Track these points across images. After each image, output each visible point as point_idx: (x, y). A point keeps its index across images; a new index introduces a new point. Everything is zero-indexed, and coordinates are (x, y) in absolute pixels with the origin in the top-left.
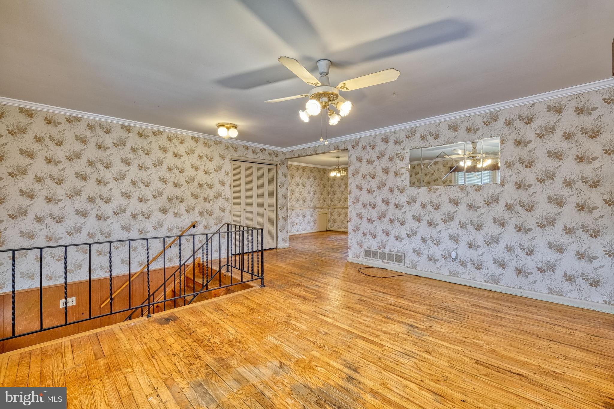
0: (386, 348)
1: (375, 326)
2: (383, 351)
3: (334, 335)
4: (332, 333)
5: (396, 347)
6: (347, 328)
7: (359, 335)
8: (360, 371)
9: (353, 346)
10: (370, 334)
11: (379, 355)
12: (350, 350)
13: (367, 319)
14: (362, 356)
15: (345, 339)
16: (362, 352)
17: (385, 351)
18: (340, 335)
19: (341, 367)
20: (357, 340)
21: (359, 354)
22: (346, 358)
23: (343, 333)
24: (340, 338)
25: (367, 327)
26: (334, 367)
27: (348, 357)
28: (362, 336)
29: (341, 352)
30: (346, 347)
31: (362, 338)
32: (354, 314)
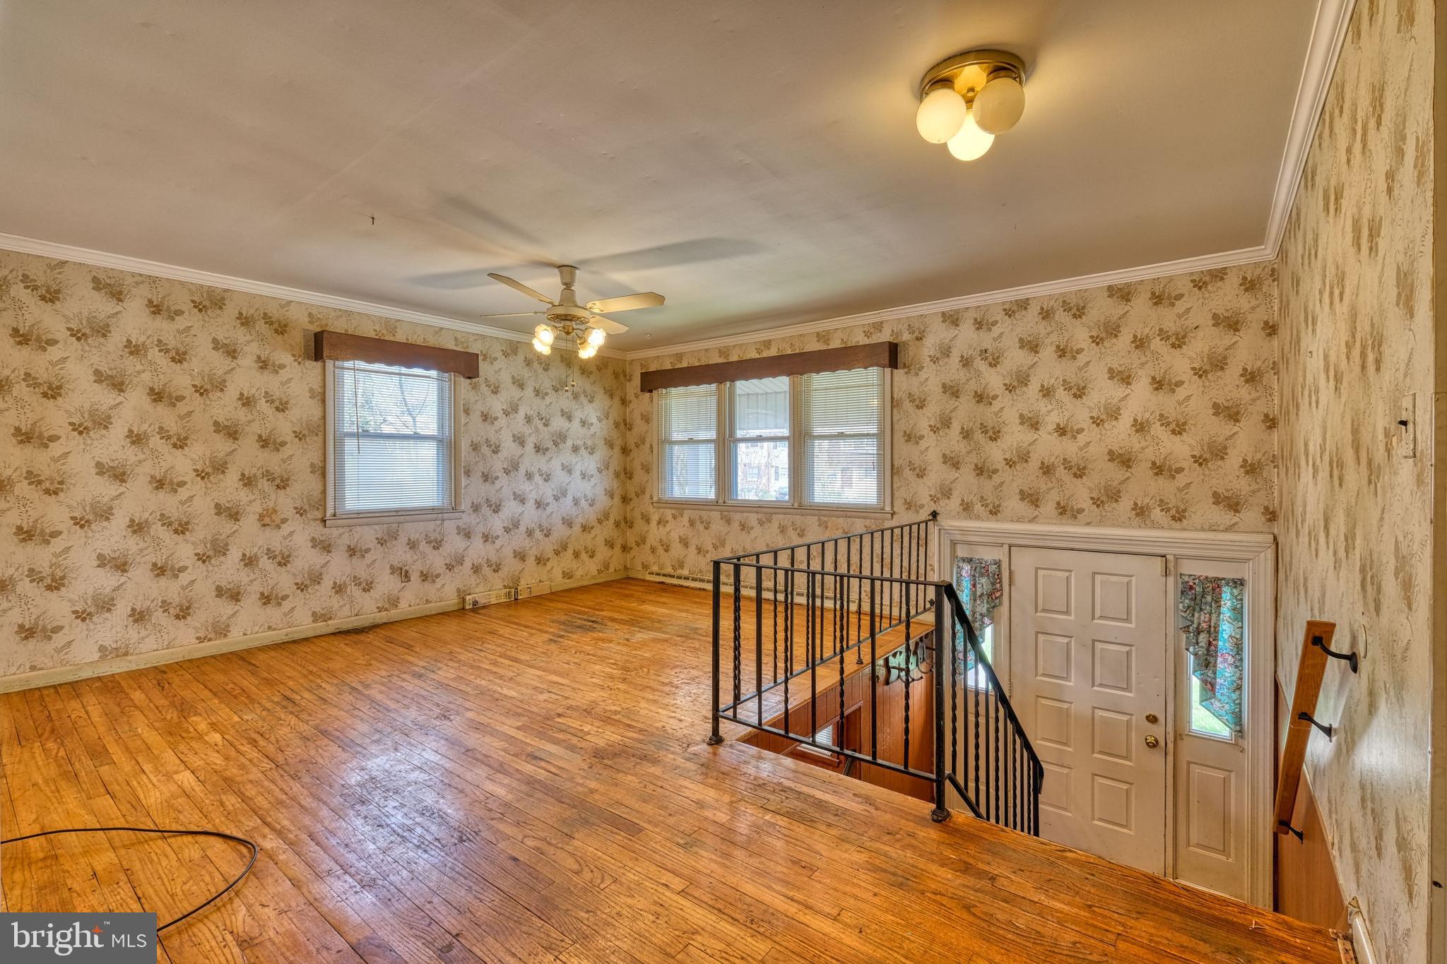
24: (549, 659)
28: (517, 662)
31: (519, 660)
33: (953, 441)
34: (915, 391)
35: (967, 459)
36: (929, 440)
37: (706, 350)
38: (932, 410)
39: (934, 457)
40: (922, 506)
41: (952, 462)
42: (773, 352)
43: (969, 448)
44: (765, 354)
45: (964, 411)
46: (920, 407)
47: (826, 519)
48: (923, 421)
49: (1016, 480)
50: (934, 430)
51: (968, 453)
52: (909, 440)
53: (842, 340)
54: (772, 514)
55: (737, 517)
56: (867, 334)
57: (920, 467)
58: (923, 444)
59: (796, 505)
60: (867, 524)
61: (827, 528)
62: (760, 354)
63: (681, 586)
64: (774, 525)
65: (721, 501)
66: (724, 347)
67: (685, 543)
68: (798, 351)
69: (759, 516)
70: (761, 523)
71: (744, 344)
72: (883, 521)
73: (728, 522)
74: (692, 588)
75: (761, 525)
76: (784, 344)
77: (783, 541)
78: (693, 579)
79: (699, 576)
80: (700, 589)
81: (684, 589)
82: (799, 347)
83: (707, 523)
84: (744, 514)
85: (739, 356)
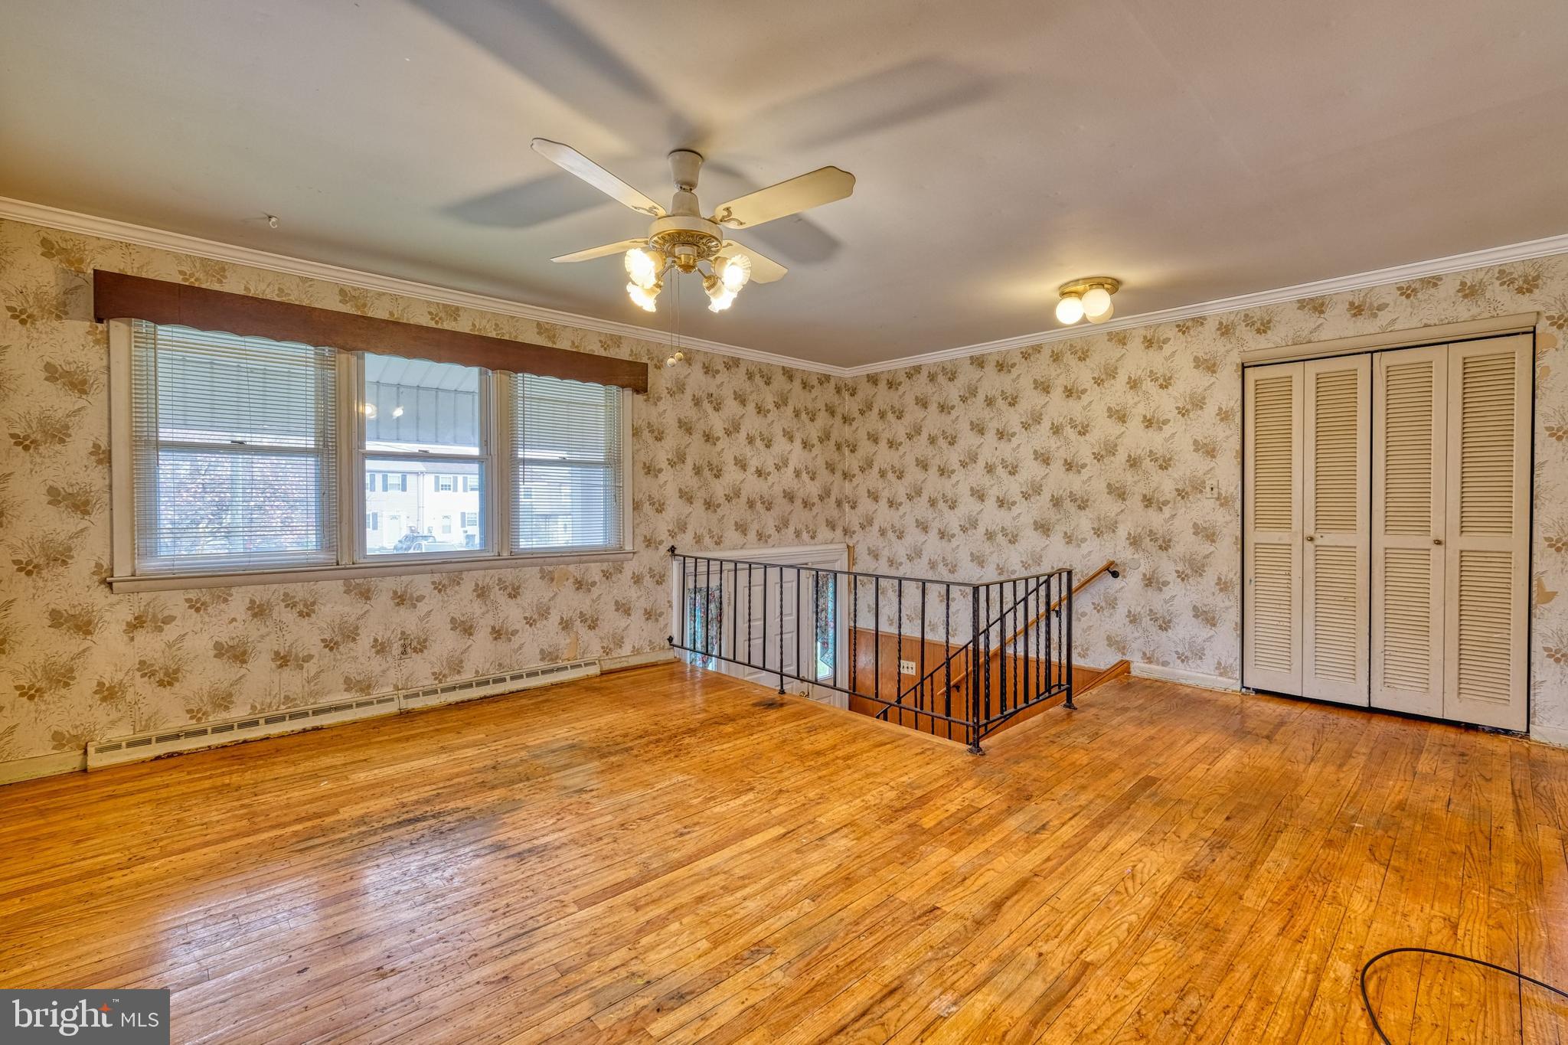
33: (686, 476)
34: (654, 420)
35: (699, 494)
36: (667, 475)
37: (304, 280)
38: (670, 442)
39: (671, 492)
40: (661, 542)
41: (687, 496)
42: (463, 326)
43: (700, 484)
44: (448, 325)
45: (696, 449)
46: (659, 439)
47: (551, 568)
48: (662, 454)
49: (734, 512)
50: (672, 464)
51: (699, 488)
52: (648, 473)
53: (573, 343)
54: (461, 572)
55: (387, 585)
56: (604, 345)
57: (659, 501)
58: (662, 478)
59: (505, 554)
60: (605, 568)
61: (552, 580)
62: (437, 322)
63: (245, 742)
64: (467, 588)
65: (345, 561)
66: (355, 289)
67: (236, 654)
68: (506, 337)
69: (437, 577)
70: (439, 588)
71: (402, 297)
72: (622, 562)
73: (366, 595)
74: (281, 737)
75: (440, 591)
76: (484, 322)
77: (484, 609)
78: (268, 721)
79: (283, 710)
80: (305, 731)
81: (265, 743)
82: (510, 333)
83: (305, 605)
84: (403, 578)
85: (391, 314)
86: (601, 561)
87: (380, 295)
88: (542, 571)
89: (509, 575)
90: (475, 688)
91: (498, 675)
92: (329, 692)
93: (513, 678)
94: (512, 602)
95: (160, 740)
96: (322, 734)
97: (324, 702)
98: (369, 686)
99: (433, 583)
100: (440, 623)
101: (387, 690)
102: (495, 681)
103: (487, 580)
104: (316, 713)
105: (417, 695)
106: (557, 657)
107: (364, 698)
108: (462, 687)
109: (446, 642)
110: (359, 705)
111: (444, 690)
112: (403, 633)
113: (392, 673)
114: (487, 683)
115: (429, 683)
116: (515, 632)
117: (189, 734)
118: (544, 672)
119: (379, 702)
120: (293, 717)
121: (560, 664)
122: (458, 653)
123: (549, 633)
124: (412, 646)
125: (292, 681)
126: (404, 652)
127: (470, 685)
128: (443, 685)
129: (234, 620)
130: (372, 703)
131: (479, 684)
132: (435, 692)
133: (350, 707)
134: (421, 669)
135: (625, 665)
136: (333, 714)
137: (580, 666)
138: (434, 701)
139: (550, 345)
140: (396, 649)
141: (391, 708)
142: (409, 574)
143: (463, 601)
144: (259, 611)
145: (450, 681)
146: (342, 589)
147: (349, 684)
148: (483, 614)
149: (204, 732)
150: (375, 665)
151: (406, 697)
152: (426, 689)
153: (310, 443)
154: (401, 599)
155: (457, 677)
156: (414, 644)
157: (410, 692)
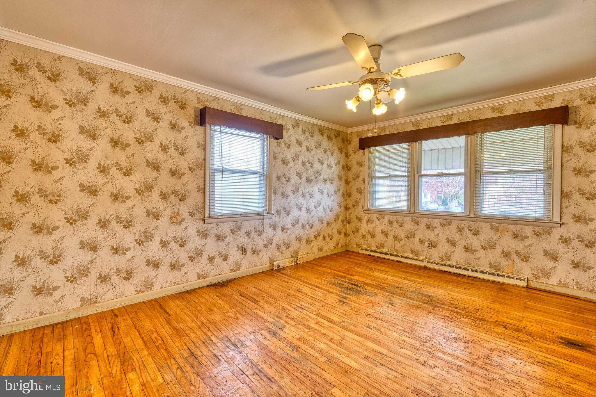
0: (314, 313)
1: (316, 335)
2: (318, 311)
3: (360, 325)
4: (363, 327)
5: (305, 314)
6: (347, 333)
7: (336, 325)
8: (338, 301)
9: (342, 315)
10: (324, 325)
11: (322, 309)
12: (344, 312)
13: (322, 346)
14: (335, 308)
15: (349, 321)
16: (335, 311)
17: (316, 311)
18: (355, 325)
19: (350, 303)
20: (338, 320)
21: (337, 309)
22: (348, 307)
23: (352, 327)
24: (354, 322)
25: (325, 334)
26: (355, 303)
27: (345, 308)
28: (332, 323)
29: (351, 311)
30: (348, 314)
31: (333, 322)
32: (339, 355)
34: (586, 139)
37: (404, 123)
40: (591, 220)
44: (449, 123)
46: (591, 150)
47: (497, 225)
48: (594, 160)
52: (579, 174)
53: (515, 110)
54: (451, 220)
55: (424, 221)
56: (538, 104)
57: (590, 192)
58: (594, 176)
60: (536, 230)
61: (498, 230)
62: (443, 123)
63: (384, 258)
64: (454, 227)
65: (412, 211)
66: (416, 121)
67: (385, 234)
68: (475, 119)
69: (442, 221)
70: (442, 225)
71: (431, 118)
72: (551, 228)
73: (417, 223)
74: (392, 260)
75: (443, 226)
76: (464, 116)
77: (461, 237)
78: (391, 255)
79: (395, 253)
80: (397, 261)
81: (387, 260)
82: (476, 117)
83: (401, 223)
84: (430, 219)
85: (427, 125)
86: (533, 226)
87: (424, 120)
88: (491, 225)
89: (473, 225)
90: (454, 268)
91: (466, 267)
92: (406, 252)
93: (473, 271)
94: (475, 237)
95: (371, 251)
96: (401, 264)
97: (405, 255)
98: (418, 254)
99: (440, 223)
100: (442, 239)
101: (423, 258)
102: (464, 269)
103: (463, 225)
104: (402, 257)
105: (432, 263)
106: (500, 269)
107: (415, 258)
108: (449, 266)
109: (444, 247)
110: (413, 259)
111: (442, 265)
112: (429, 239)
113: (425, 252)
114: (460, 268)
115: (437, 260)
116: (476, 251)
117: (375, 252)
118: (489, 274)
119: (419, 260)
120: (397, 256)
121: (501, 273)
122: (449, 252)
123: (495, 256)
124: (433, 245)
125: (398, 245)
126: (429, 246)
127: (452, 267)
128: (443, 263)
129: (385, 224)
130: (417, 260)
131: (456, 267)
132: (438, 264)
133: (411, 259)
134: (435, 254)
135: (551, 289)
136: (406, 259)
137: (514, 278)
138: (437, 267)
139: (500, 115)
140: (426, 244)
141: (422, 264)
142: (431, 218)
143: (452, 232)
144: (390, 223)
145: (446, 262)
146: (411, 220)
147: (412, 252)
148: (460, 239)
149: (378, 252)
150: (420, 248)
151: (428, 262)
152: (436, 262)
153: (406, 173)
154: (428, 227)
155: (448, 262)
156: (433, 244)
157: (429, 261)
